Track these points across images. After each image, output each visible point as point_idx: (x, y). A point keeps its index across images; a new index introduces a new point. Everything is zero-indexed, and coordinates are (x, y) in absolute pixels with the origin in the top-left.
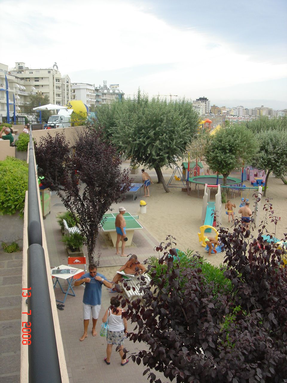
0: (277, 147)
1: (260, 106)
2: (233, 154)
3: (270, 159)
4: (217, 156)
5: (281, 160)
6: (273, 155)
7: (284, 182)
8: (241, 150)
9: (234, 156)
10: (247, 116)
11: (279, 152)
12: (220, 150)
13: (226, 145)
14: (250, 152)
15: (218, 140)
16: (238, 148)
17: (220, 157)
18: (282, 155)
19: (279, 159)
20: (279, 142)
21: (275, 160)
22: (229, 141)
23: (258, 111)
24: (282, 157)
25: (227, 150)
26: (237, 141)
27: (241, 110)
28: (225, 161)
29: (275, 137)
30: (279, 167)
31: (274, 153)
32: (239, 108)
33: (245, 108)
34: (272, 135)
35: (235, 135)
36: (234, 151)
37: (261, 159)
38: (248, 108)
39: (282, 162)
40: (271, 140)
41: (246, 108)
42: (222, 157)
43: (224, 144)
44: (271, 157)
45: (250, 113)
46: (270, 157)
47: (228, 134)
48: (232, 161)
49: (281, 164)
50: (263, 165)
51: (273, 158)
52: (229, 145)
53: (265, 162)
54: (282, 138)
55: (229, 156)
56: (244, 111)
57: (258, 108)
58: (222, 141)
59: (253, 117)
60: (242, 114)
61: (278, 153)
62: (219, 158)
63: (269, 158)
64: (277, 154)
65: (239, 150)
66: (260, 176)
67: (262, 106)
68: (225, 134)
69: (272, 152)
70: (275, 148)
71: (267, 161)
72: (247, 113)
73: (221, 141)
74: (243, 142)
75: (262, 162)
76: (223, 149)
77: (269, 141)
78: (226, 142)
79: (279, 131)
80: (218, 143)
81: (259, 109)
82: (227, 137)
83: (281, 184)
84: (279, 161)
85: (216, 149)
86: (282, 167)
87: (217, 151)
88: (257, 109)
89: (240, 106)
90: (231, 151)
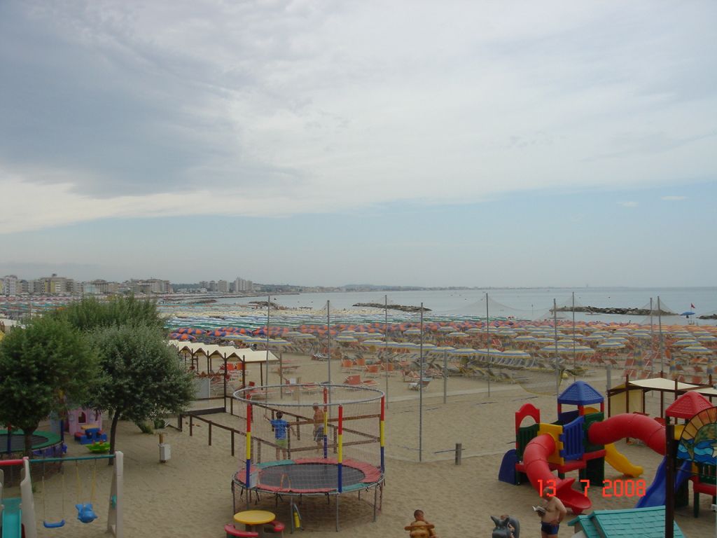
0: (132, 360)
1: (49, 275)
2: (47, 383)
3: (121, 386)
4: (12, 392)
5: (143, 387)
6: (127, 377)
7: (142, 428)
8: (64, 373)
9: (49, 389)
10: (24, 295)
11: (138, 370)
12: (16, 376)
13: (31, 364)
14: (82, 376)
15: (12, 355)
16: (58, 370)
17: (19, 392)
18: (144, 375)
19: (138, 385)
20: (137, 351)
21: (130, 388)
22: (38, 355)
23: (46, 284)
24: (144, 381)
25: (33, 375)
26: (55, 356)
27: (13, 283)
28: (29, 401)
29: (127, 340)
30: (140, 402)
31: (127, 374)
32: (9, 280)
33: (20, 278)
34: (120, 336)
35: (50, 343)
36: (48, 378)
37: (103, 389)
38: (27, 279)
39: (145, 390)
40: (120, 347)
41: (24, 279)
42: (24, 392)
43: (25, 363)
44: (122, 383)
45: (31, 289)
46: (120, 382)
47: (33, 342)
48: (46, 399)
49: (144, 396)
50: (107, 401)
51: (127, 384)
52: (38, 365)
53: (111, 394)
54: (142, 342)
55: (38, 389)
56: (19, 284)
57: (46, 279)
58: (22, 357)
59: (37, 295)
60: (14, 291)
61: (137, 374)
62: (16, 395)
63: (118, 386)
64: (134, 375)
65: (59, 375)
66: (92, 420)
67: (54, 275)
68: (25, 341)
69: (124, 371)
70: (128, 363)
71: (114, 391)
72: (25, 289)
73: (17, 357)
74: (67, 355)
75: (104, 394)
76: (24, 376)
77: (116, 348)
78: (29, 360)
79: (133, 326)
80: (12, 362)
81: (49, 281)
82: (32, 346)
83: (136, 434)
84: (139, 389)
85: (8, 376)
86: (146, 401)
87: (10, 379)
88: (43, 281)
89: (11, 276)
90: (41, 377)
